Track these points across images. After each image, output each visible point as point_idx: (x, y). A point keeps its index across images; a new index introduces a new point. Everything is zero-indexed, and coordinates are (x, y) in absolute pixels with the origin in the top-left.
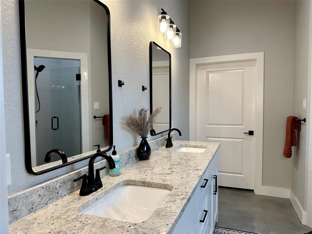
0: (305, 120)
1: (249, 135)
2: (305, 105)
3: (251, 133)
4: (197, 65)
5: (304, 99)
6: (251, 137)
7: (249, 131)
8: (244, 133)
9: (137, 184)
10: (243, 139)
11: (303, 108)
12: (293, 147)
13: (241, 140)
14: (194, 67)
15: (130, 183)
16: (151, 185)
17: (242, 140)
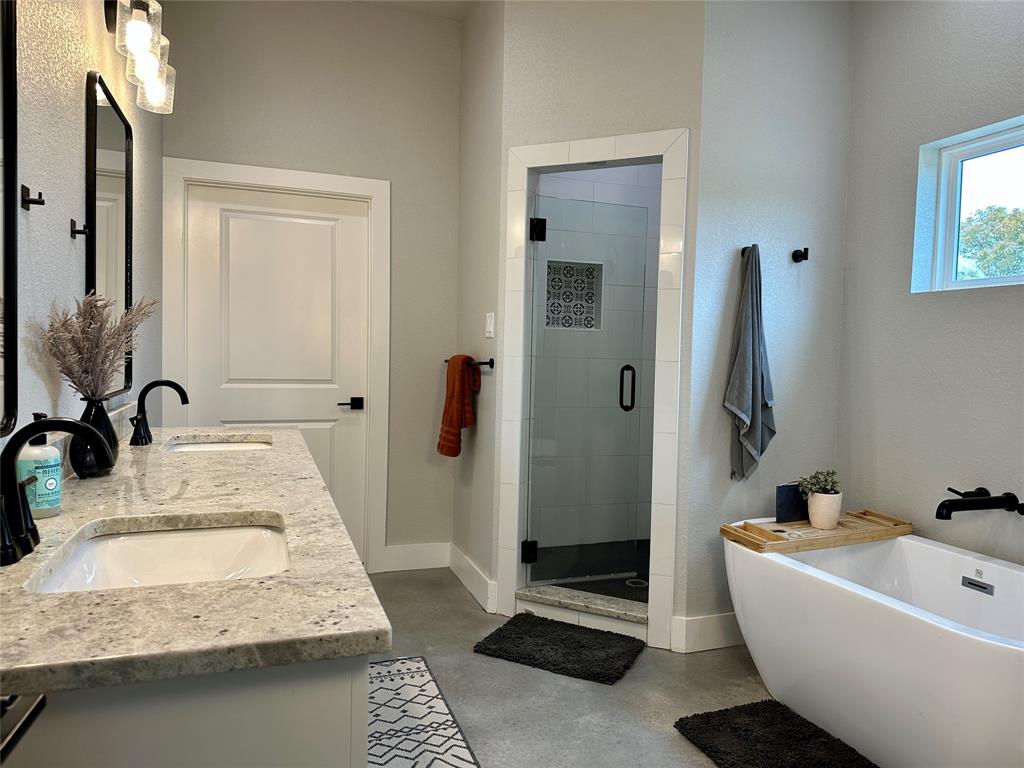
0: (491, 363)
1: (352, 408)
2: (490, 327)
3: (357, 404)
4: (190, 183)
5: (488, 315)
6: (356, 414)
7: (353, 399)
8: (339, 404)
9: (145, 528)
10: (335, 421)
11: (487, 335)
12: (464, 431)
13: (329, 425)
14: (180, 187)
15: (117, 528)
16: (199, 522)
17: (333, 423)
